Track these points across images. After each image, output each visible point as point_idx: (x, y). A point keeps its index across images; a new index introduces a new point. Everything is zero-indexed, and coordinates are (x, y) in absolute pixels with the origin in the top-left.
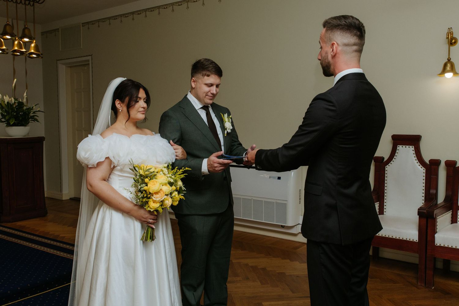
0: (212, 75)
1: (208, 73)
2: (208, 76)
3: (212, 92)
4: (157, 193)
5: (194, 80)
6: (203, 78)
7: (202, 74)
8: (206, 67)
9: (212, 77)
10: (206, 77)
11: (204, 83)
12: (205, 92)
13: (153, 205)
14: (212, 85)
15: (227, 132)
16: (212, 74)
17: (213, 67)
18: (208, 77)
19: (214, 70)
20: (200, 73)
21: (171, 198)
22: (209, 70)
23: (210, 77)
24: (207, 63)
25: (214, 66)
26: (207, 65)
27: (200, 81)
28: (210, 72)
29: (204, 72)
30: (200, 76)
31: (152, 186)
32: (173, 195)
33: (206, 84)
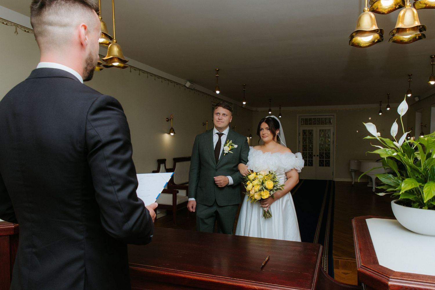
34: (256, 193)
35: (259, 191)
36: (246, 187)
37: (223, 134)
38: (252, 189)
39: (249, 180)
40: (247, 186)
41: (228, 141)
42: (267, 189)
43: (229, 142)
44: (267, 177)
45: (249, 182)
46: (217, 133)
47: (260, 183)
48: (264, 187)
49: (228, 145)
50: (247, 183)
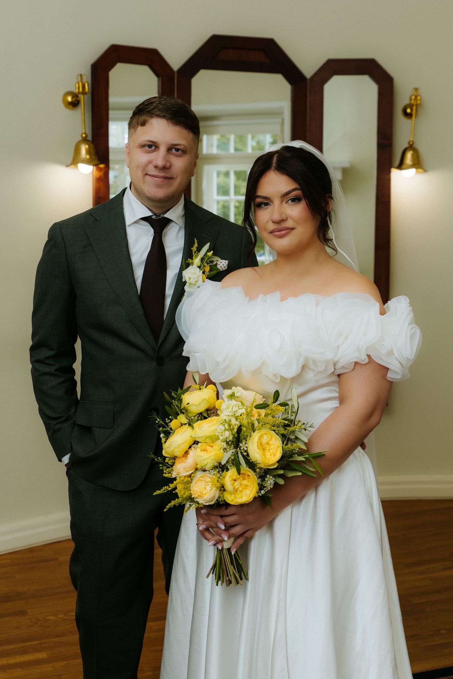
34: (199, 474)
35: (215, 467)
36: (163, 440)
37: (168, 221)
38: (186, 453)
39: (184, 411)
40: (168, 434)
41: (196, 245)
42: (252, 465)
43: (199, 250)
44: (263, 412)
45: (182, 418)
46: (144, 219)
47: (228, 435)
48: (243, 456)
49: (197, 261)
50: (173, 424)
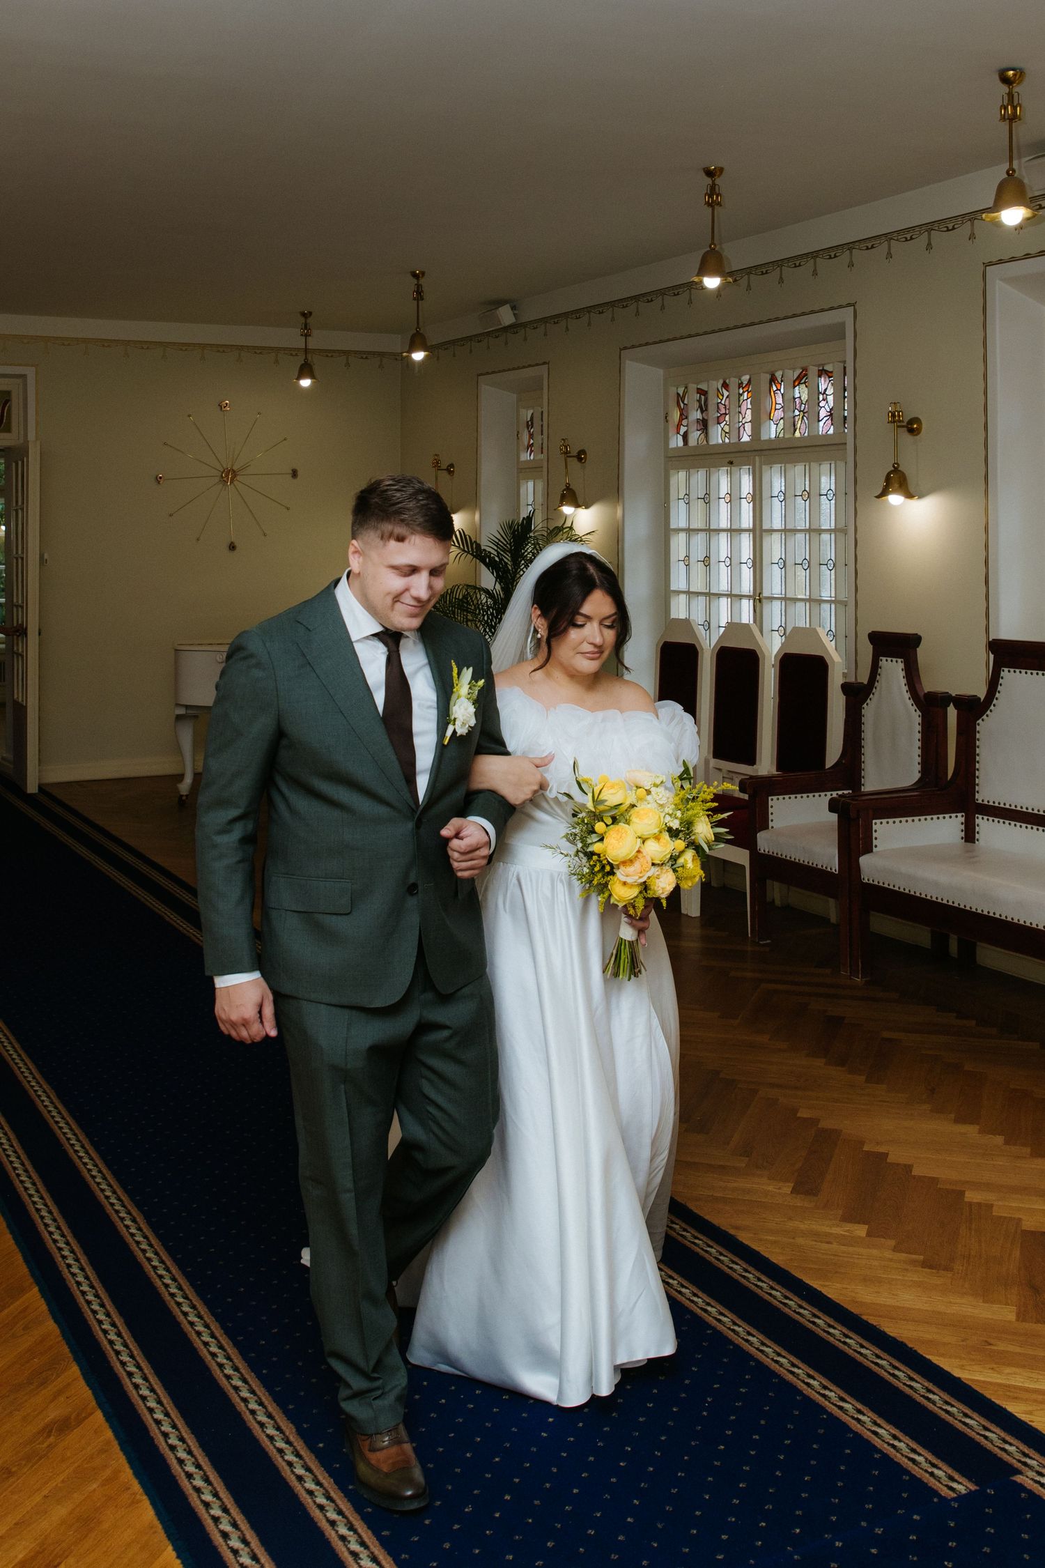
0: (413, 537)
1: (399, 530)
2: (401, 539)
3: (414, 592)
4: (628, 862)
5: (355, 547)
6: (385, 545)
7: (379, 532)
8: (394, 508)
9: (412, 540)
10: (393, 544)
11: (386, 564)
12: (389, 594)
13: (623, 892)
14: (413, 570)
15: (455, 732)
16: (412, 533)
17: (418, 510)
18: (400, 544)
19: (421, 520)
20: (376, 528)
21: (675, 871)
22: (403, 521)
23: (407, 542)
24: (398, 495)
25: (423, 505)
26: (399, 503)
27: (374, 555)
28: (408, 525)
29: (387, 527)
30: (371, 536)
31: (616, 844)
32: (681, 861)
33: (394, 567)
37: (401, 635)
